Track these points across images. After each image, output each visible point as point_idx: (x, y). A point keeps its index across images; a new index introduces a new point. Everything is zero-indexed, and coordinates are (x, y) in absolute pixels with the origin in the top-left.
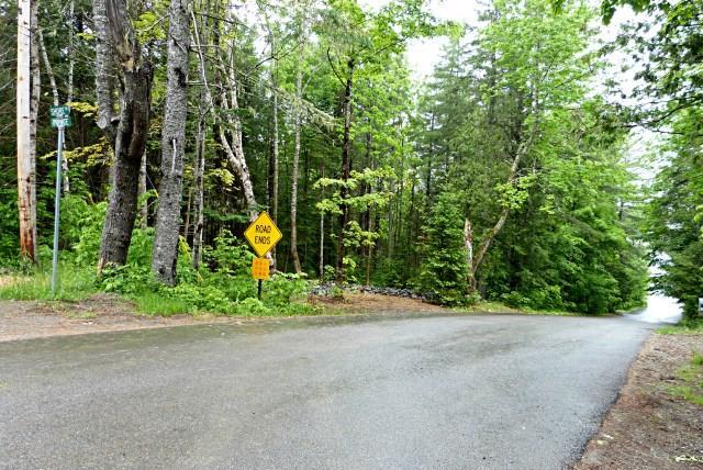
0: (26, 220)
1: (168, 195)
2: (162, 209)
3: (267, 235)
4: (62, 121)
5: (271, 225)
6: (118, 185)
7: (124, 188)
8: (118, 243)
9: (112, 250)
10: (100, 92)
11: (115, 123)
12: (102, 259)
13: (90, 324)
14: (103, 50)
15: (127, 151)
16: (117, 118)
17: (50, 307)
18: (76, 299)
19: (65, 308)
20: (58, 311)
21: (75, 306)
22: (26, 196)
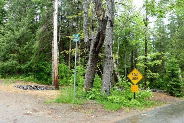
0: (56, 72)
1: (108, 64)
2: (105, 69)
3: (137, 77)
4: (77, 39)
5: (138, 73)
6: (91, 61)
7: (93, 62)
8: (91, 81)
9: (89, 83)
10: (85, 30)
11: (90, 40)
12: (85, 87)
13: (94, 116)
14: (86, 16)
15: (96, 49)
16: (91, 38)
17: (76, 107)
18: (82, 103)
19: (81, 108)
20: (79, 109)
21: (83, 106)
22: (56, 65)
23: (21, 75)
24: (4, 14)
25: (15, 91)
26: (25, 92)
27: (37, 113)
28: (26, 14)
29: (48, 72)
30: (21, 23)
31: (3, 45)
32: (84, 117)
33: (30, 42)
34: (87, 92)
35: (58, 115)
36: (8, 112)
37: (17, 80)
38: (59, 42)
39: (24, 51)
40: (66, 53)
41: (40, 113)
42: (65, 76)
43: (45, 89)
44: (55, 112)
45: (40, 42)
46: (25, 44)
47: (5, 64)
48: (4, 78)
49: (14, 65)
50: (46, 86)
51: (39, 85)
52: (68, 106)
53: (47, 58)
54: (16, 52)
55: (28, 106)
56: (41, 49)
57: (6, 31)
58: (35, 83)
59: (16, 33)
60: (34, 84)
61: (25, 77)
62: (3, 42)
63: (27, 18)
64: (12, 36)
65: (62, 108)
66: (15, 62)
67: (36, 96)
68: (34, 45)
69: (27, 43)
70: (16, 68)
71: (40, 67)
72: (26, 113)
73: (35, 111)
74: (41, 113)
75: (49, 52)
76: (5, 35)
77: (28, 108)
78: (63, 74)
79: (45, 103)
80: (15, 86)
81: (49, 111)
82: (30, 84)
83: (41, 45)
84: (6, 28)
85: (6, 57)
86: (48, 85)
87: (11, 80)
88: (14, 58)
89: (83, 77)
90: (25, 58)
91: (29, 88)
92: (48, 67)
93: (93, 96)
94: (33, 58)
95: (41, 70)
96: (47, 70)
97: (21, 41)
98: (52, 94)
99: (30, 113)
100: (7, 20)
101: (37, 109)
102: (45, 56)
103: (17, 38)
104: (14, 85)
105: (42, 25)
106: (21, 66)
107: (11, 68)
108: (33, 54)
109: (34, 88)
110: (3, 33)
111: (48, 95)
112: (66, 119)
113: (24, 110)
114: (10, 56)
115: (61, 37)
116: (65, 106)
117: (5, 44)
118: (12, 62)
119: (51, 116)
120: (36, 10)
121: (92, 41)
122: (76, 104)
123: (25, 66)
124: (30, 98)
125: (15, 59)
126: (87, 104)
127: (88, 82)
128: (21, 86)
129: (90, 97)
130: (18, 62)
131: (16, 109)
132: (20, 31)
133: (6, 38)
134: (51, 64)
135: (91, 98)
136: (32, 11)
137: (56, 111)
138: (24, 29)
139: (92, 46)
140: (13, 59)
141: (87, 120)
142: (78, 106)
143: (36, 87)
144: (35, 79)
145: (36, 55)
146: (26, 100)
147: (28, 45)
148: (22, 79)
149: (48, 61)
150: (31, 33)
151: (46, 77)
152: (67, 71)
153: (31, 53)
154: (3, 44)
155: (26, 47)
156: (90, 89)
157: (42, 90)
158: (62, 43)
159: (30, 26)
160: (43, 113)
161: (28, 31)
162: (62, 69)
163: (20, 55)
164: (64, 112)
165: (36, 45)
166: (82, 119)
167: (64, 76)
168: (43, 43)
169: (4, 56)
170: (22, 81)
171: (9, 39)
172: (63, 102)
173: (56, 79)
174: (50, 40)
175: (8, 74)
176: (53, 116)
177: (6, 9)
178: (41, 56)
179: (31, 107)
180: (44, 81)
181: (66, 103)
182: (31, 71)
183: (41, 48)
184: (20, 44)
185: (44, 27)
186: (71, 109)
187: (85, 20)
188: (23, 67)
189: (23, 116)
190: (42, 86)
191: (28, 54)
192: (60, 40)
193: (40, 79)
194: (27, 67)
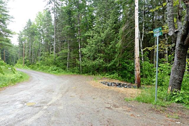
0: (138, 70)
4: (158, 34)
6: (178, 58)
7: (181, 59)
8: (178, 81)
9: (175, 84)
10: (169, 22)
11: (177, 32)
12: (170, 87)
13: (179, 123)
14: (171, 5)
15: (184, 43)
16: (177, 30)
17: (157, 109)
18: (165, 106)
19: (163, 110)
20: (161, 112)
21: (166, 109)
22: (138, 63)
23: (107, 73)
24: (93, 19)
25: (101, 87)
26: (109, 88)
27: (117, 109)
28: (110, 16)
29: (131, 70)
30: (105, 25)
31: (93, 47)
32: (166, 121)
33: (114, 42)
34: (173, 94)
35: (137, 113)
36: (93, 103)
37: (103, 77)
38: (142, 39)
39: (109, 51)
40: (149, 49)
41: (119, 109)
42: (149, 75)
43: (128, 87)
44: (134, 111)
45: (123, 41)
46: (110, 44)
47: (94, 63)
48: (93, 75)
49: (101, 64)
50: (129, 84)
51: (122, 83)
52: (148, 106)
53: (130, 56)
54: (103, 52)
55: (110, 100)
56: (124, 48)
57: (94, 34)
58: (119, 81)
59: (102, 34)
60: (117, 82)
61: (110, 75)
62: (93, 44)
63: (110, 20)
64: (99, 37)
65: (142, 108)
66: (101, 61)
67: (118, 92)
68: (117, 44)
69: (111, 43)
70: (103, 66)
71: (123, 65)
72: (107, 106)
73: (115, 106)
74: (121, 108)
75: (132, 50)
76: (93, 38)
77: (110, 103)
78: (147, 73)
79: (125, 100)
80: (102, 83)
81: (128, 109)
82: (114, 81)
83: (123, 43)
84: (94, 31)
85: (95, 56)
86: (132, 83)
87: (99, 76)
88: (101, 57)
89: (168, 76)
90: (110, 57)
91: (113, 85)
92: (131, 65)
93: (180, 99)
94: (117, 56)
95: (125, 68)
96: (130, 68)
97: (106, 41)
98: (133, 92)
99: (111, 107)
100: (95, 24)
101: (118, 104)
102: (128, 55)
103: (103, 39)
104: (101, 81)
105: (124, 24)
106: (106, 64)
107: (98, 66)
108: (116, 53)
109: (117, 85)
110: (92, 36)
111: (129, 93)
112: (144, 118)
113: (106, 104)
114: (98, 56)
115: (145, 33)
116: (146, 106)
117: (94, 45)
118: (99, 61)
119: (129, 114)
120: (119, 10)
121: (179, 34)
122: (157, 106)
123: (110, 64)
124: (113, 94)
125: (101, 59)
126: (171, 107)
127: (175, 82)
128: (106, 82)
129: (177, 100)
130: (105, 60)
131: (100, 102)
132: (105, 32)
133: (94, 40)
134: (134, 62)
135: (178, 102)
136: (115, 11)
137: (135, 109)
138: (108, 30)
139: (179, 40)
140: (100, 59)
141: (169, 124)
142: (159, 108)
143: (120, 84)
144: (119, 77)
145: (119, 53)
146: (109, 95)
147: (112, 44)
148: (108, 77)
149: (131, 59)
150: (114, 33)
151: (129, 75)
152: (152, 70)
153: (115, 52)
154: (92, 45)
155: (110, 46)
156: (177, 90)
157: (125, 87)
158: (146, 40)
159: (114, 26)
160: (122, 109)
161: (112, 32)
162: (146, 68)
163: (106, 54)
164: (143, 111)
165: (119, 44)
166: (162, 123)
167: (147, 74)
168: (125, 42)
169: (94, 56)
170: (107, 78)
171: (97, 40)
172: (143, 102)
173: (138, 77)
174: (132, 37)
175: (97, 72)
176: (132, 113)
177: (95, 15)
178: (125, 54)
179: (112, 102)
180: (128, 79)
181: (147, 103)
182: (115, 69)
183: (124, 46)
184: (106, 44)
185: (126, 26)
186: (151, 109)
187: (170, 10)
188: (109, 65)
189: (105, 109)
190: (125, 84)
191: (112, 54)
192: (144, 37)
193: (123, 77)
194: (112, 66)
